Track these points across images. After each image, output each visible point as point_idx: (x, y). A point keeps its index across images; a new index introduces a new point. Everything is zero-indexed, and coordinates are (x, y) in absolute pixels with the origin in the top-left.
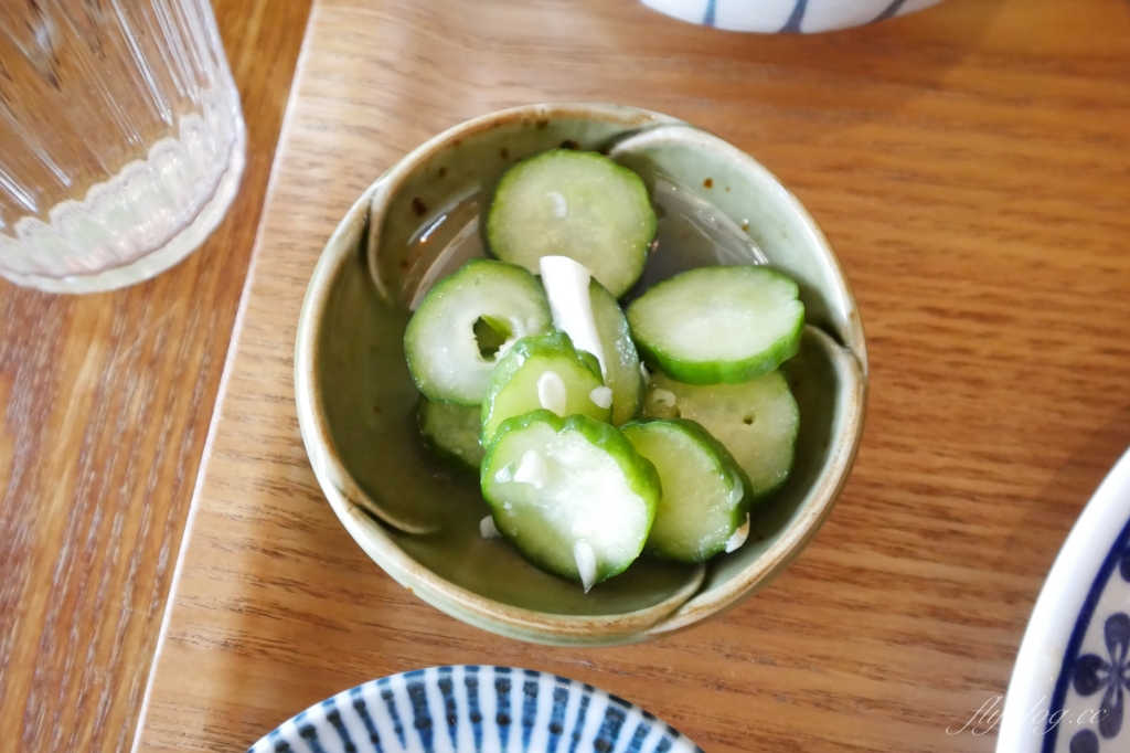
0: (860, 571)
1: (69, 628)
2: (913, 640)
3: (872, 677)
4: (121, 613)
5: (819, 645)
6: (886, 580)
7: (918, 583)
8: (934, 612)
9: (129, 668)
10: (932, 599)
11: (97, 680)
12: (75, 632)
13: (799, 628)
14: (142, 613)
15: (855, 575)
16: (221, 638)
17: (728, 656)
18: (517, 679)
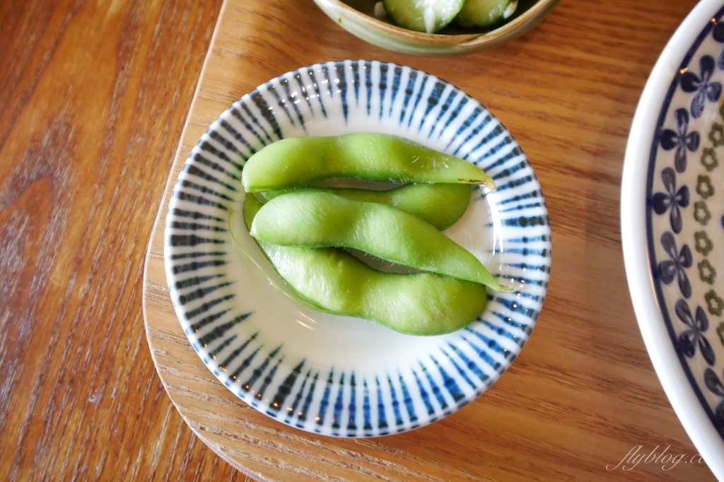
0: (568, 58)
1: (159, 61)
2: (592, 92)
3: (569, 107)
4: (185, 57)
5: (542, 91)
6: (581, 64)
7: (599, 66)
8: (605, 80)
9: (189, 82)
10: (605, 74)
11: (173, 86)
12: (163, 64)
13: (533, 83)
14: (197, 58)
15: (566, 61)
16: (240, 52)
17: (495, 93)
18: (391, 67)
